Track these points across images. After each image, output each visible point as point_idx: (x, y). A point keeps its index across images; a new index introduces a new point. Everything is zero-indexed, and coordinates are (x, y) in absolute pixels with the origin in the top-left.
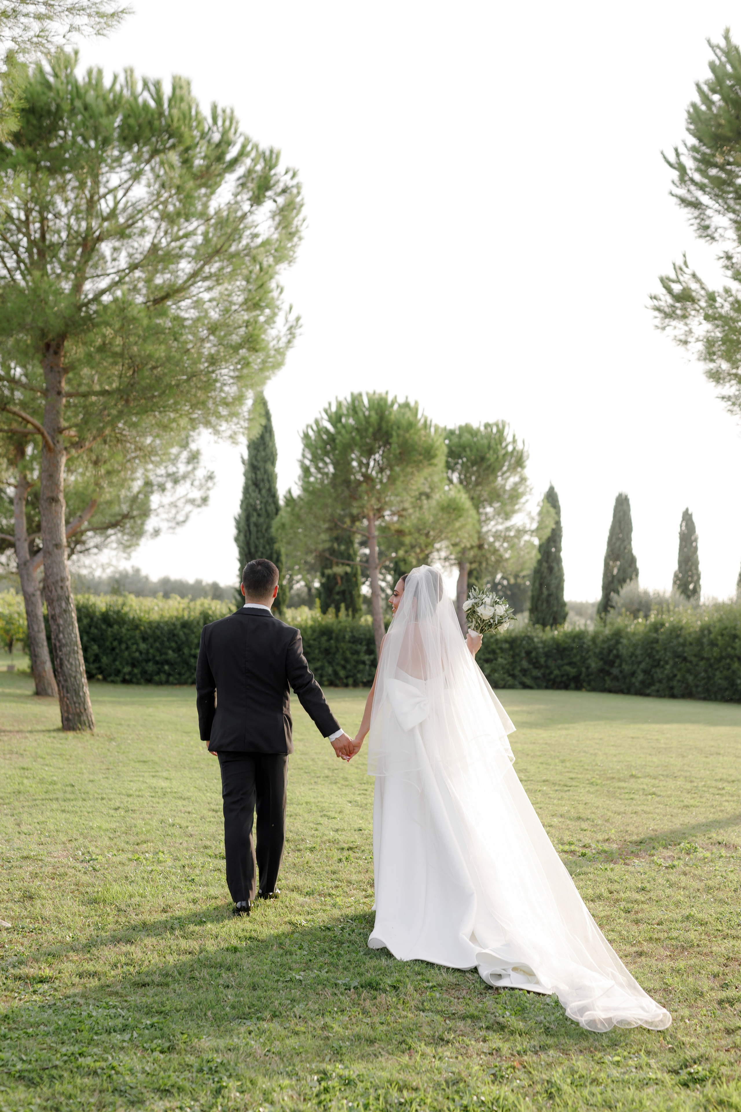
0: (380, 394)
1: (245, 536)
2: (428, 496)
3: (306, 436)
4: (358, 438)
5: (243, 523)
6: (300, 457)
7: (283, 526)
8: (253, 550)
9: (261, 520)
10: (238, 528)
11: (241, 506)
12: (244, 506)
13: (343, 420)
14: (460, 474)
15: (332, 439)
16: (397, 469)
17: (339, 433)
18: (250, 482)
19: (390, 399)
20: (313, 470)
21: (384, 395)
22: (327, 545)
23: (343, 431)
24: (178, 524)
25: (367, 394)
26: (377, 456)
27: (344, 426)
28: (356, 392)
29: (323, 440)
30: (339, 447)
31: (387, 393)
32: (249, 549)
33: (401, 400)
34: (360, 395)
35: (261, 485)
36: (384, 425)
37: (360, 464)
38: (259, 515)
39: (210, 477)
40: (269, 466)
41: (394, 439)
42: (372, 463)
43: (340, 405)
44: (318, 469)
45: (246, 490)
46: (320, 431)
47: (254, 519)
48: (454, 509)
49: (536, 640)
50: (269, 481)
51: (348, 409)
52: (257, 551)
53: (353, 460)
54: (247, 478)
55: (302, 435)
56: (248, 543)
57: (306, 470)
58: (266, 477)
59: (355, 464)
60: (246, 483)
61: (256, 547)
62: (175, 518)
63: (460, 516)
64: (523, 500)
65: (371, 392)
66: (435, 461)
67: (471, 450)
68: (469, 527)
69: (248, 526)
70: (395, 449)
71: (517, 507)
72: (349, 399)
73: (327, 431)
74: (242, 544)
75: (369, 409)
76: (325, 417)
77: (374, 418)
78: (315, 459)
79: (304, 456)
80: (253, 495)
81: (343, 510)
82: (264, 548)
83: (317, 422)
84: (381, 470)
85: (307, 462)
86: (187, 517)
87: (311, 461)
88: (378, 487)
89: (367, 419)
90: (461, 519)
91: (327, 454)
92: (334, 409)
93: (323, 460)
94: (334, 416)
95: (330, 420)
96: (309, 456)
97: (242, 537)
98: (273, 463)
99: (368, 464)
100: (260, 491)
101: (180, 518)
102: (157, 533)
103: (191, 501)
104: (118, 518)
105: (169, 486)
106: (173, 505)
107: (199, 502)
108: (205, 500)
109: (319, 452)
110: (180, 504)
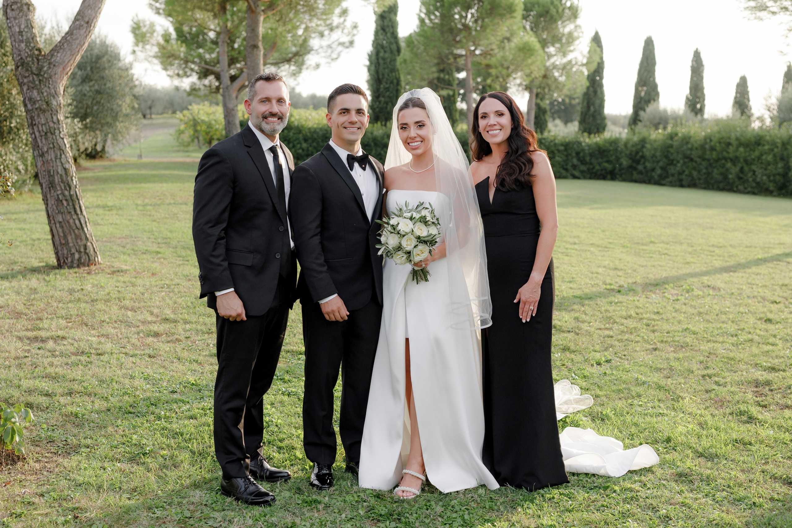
1: (376, 67)
2: (508, 39)
5: (374, 57)
6: (418, 11)
7: (405, 61)
8: (381, 77)
9: (387, 55)
10: (370, 60)
11: (373, 45)
12: (375, 45)
14: (531, 23)
16: (486, 20)
18: (379, 28)
20: (427, 21)
22: (436, 75)
24: (332, 60)
26: (473, 11)
30: (446, 5)
32: (378, 76)
35: (387, 30)
37: (461, 17)
38: (385, 52)
39: (355, 27)
40: (392, 16)
42: (469, 16)
44: (431, 20)
45: (376, 33)
47: (381, 54)
48: (528, 50)
49: (583, 144)
50: (393, 27)
52: (383, 78)
53: (455, 13)
54: (377, 25)
56: (377, 72)
57: (422, 21)
58: (390, 24)
59: (457, 17)
60: (376, 28)
61: (383, 75)
62: (330, 56)
63: (532, 55)
64: (577, 42)
66: (515, 14)
67: (539, 6)
68: (538, 63)
69: (378, 59)
70: (487, 6)
71: (572, 48)
74: (372, 72)
78: (428, 13)
79: (421, 11)
80: (381, 37)
81: (448, 49)
82: (388, 75)
84: (476, 21)
85: (423, 15)
86: (339, 55)
87: (426, 14)
88: (474, 33)
90: (533, 58)
91: (437, 9)
93: (434, 15)
96: (424, 10)
97: (373, 68)
98: (396, 14)
99: (467, 16)
100: (386, 33)
101: (334, 56)
102: (318, 66)
103: (342, 44)
104: (290, 55)
105: (326, 33)
106: (329, 46)
107: (347, 44)
108: (351, 43)
109: (432, 8)
110: (334, 46)
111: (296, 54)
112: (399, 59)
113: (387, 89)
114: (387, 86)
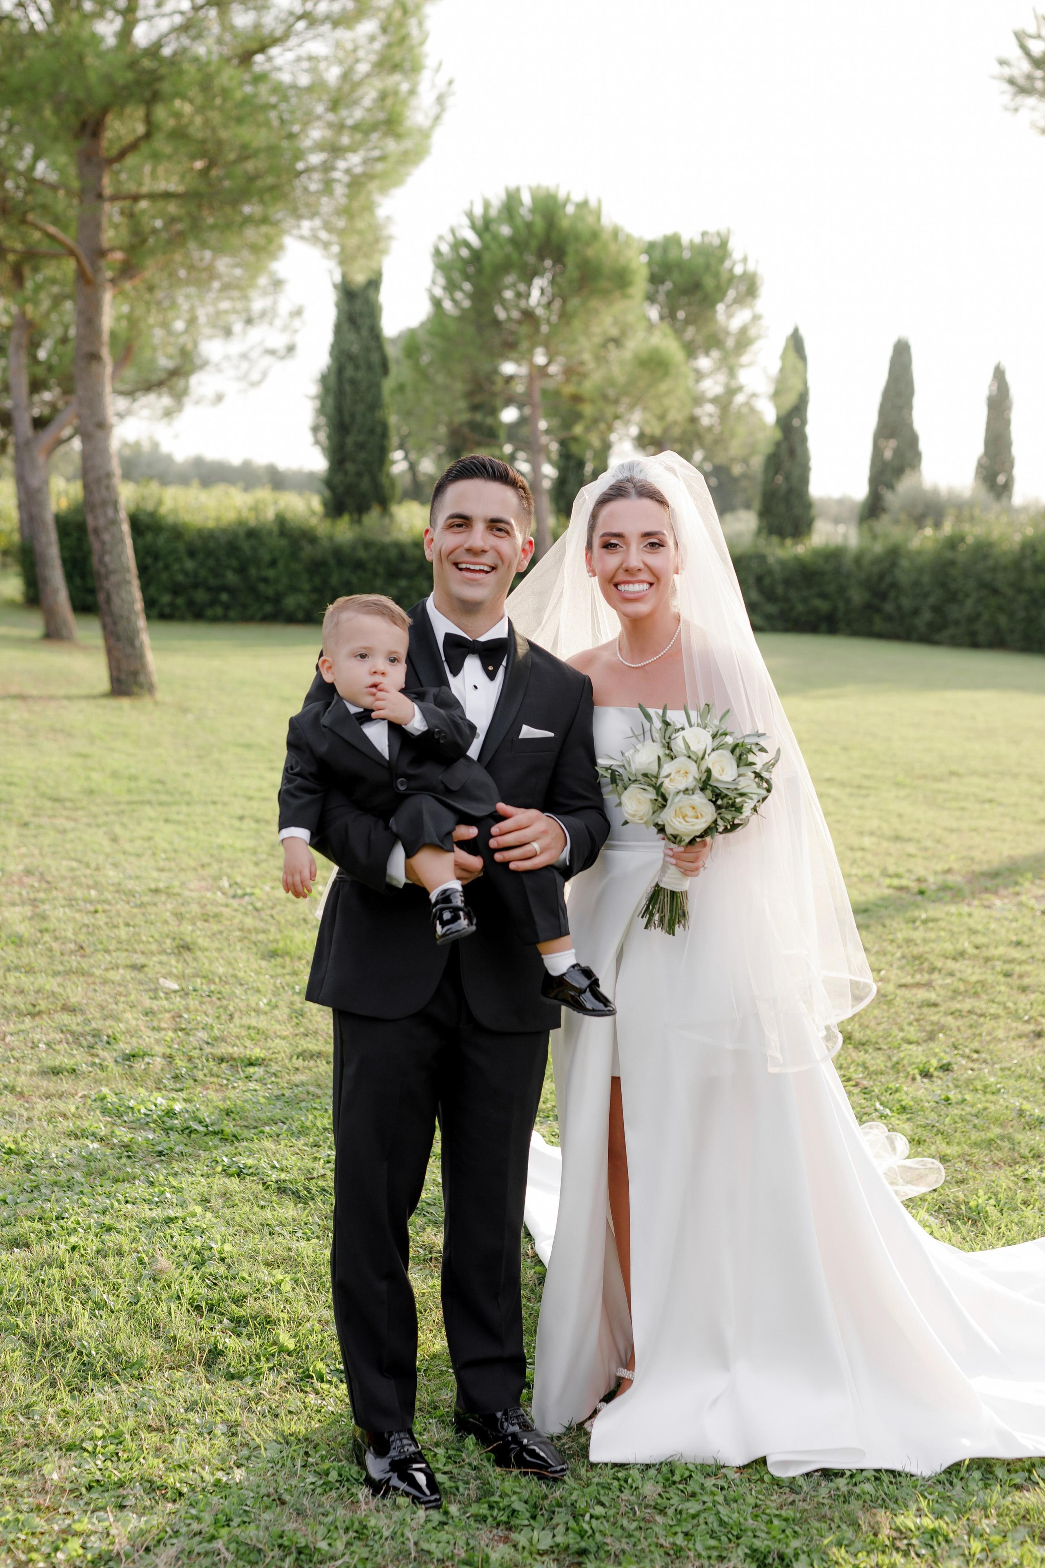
0: (547, 189)
2: (617, 342)
3: (437, 252)
4: (515, 256)
5: (332, 380)
6: (427, 283)
7: (400, 387)
8: (347, 419)
9: (360, 374)
10: (324, 386)
11: (331, 355)
12: (336, 354)
13: (494, 227)
15: (476, 256)
16: (571, 301)
17: (486, 247)
18: (344, 318)
19: (562, 195)
20: (448, 305)
21: (552, 190)
22: (465, 417)
23: (494, 246)
24: (254, 384)
25: (530, 189)
26: (544, 282)
27: (495, 237)
28: (512, 185)
29: (461, 258)
30: (488, 269)
31: (558, 186)
32: (342, 418)
33: (577, 197)
34: (518, 190)
35: (360, 322)
36: (554, 235)
37: (519, 295)
38: (357, 368)
39: (298, 313)
40: (370, 296)
41: (571, 260)
42: (535, 294)
43: (487, 205)
44: (454, 301)
45: (339, 330)
46: (459, 244)
47: (349, 372)
48: (659, 365)
50: (371, 316)
51: (500, 212)
52: (353, 422)
53: (507, 288)
54: (340, 312)
55: (432, 250)
56: (339, 409)
57: (437, 303)
58: (365, 309)
59: (508, 294)
60: (338, 319)
61: (353, 415)
62: (246, 376)
63: (668, 374)
65: (534, 184)
66: (632, 290)
68: (680, 390)
69: (341, 383)
70: (572, 272)
72: (503, 196)
73: (467, 245)
75: (533, 211)
76: (466, 222)
77: (539, 225)
78: (451, 287)
79: (434, 282)
80: (349, 337)
82: (364, 416)
83: (453, 231)
84: (549, 304)
85: (438, 292)
86: (264, 375)
87: (445, 290)
88: (545, 328)
89: (529, 226)
90: (669, 380)
91: (468, 278)
92: (478, 211)
93: (461, 289)
94: (479, 222)
95: (473, 227)
96: (441, 281)
97: (330, 401)
99: (529, 293)
100: (359, 329)
101: (255, 376)
102: (219, 398)
103: (272, 352)
104: (162, 375)
105: (238, 327)
106: (244, 356)
107: (282, 352)
108: (291, 349)
109: (456, 276)
110: (254, 355)
111: (175, 373)
112: (388, 385)
113: (361, 446)
114: (361, 438)
